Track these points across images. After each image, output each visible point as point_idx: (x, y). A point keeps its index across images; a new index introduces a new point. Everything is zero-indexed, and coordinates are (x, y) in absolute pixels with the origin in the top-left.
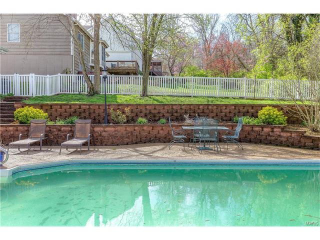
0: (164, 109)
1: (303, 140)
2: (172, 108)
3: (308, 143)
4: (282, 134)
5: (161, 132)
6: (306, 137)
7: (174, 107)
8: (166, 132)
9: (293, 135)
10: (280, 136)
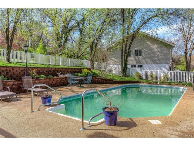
0: (45, 70)
1: (103, 81)
2: (48, 70)
3: (105, 82)
4: (96, 79)
5: (54, 81)
6: (104, 80)
7: (49, 69)
8: (55, 82)
9: (100, 79)
10: (95, 80)
